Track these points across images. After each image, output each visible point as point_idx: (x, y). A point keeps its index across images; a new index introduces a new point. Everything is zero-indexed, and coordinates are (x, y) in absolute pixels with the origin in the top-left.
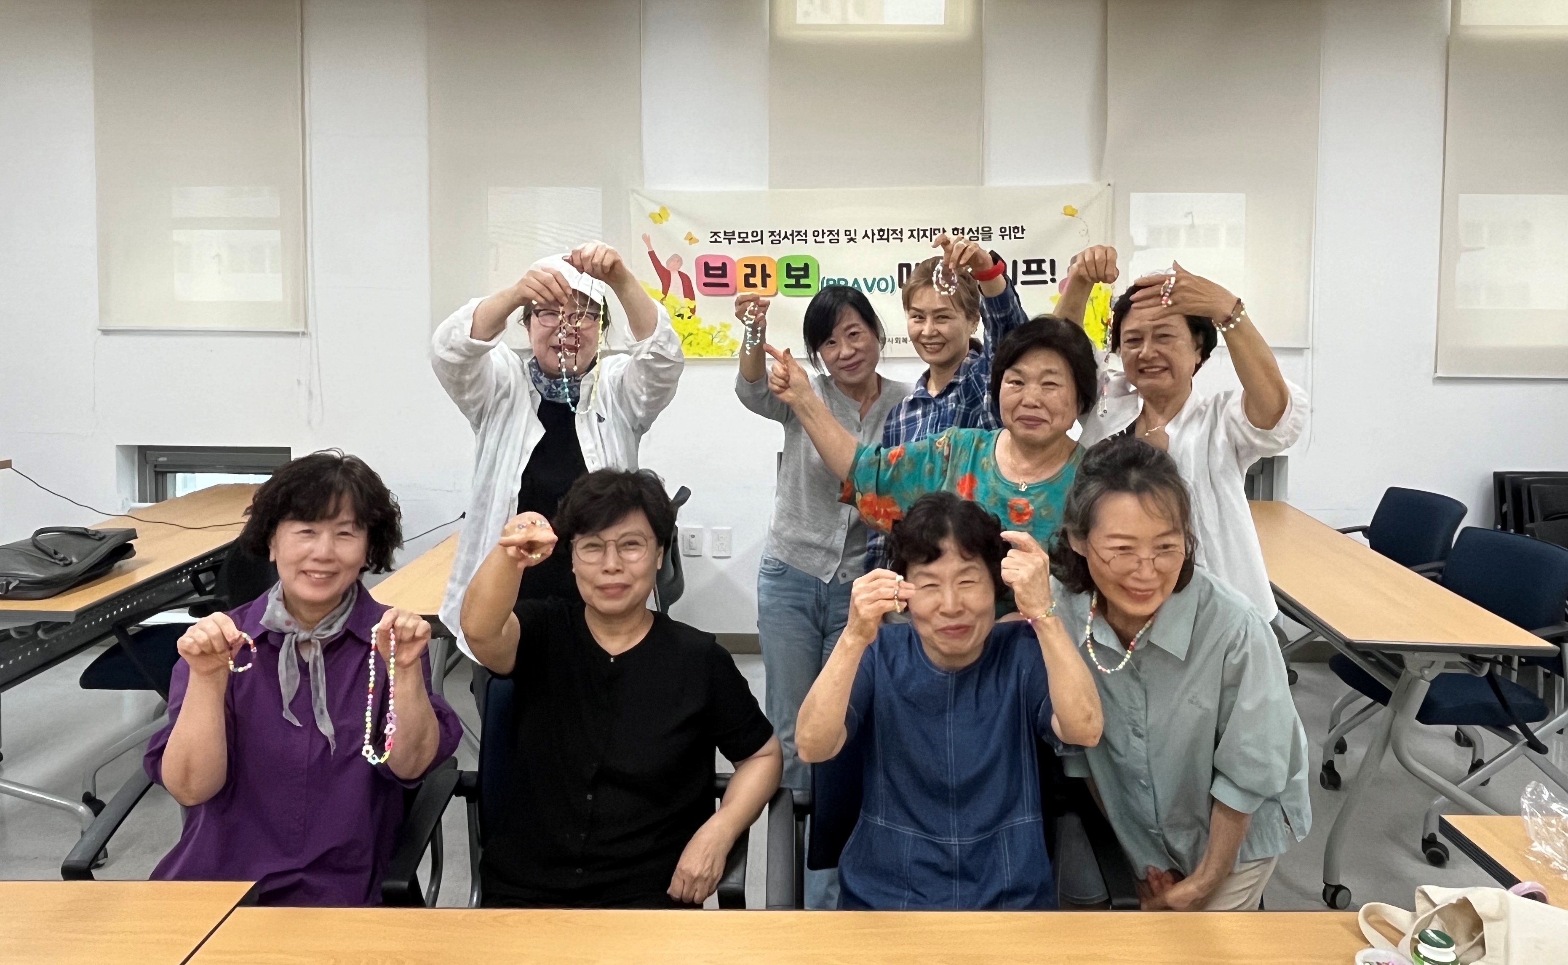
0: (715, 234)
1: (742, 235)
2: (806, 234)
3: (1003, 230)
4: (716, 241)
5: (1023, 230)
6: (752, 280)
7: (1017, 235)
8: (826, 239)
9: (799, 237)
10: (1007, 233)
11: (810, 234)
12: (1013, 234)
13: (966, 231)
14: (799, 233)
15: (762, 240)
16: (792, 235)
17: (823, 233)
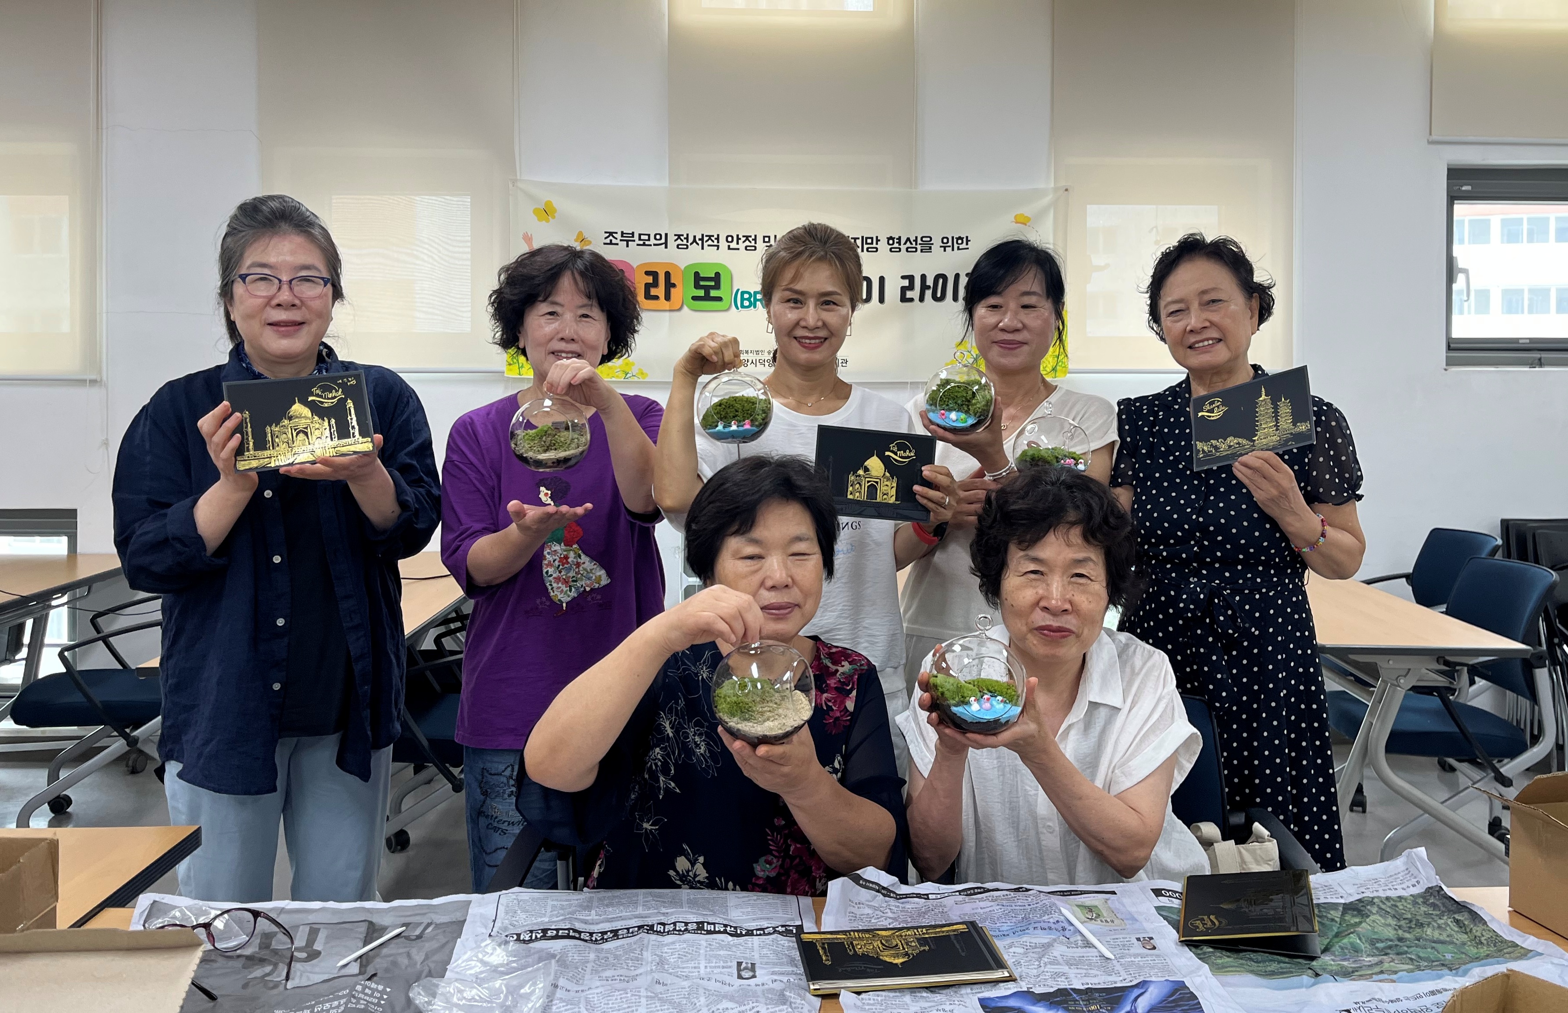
0: (611, 234)
1: (643, 237)
2: (718, 239)
3: (945, 241)
4: (611, 243)
5: (968, 241)
6: (653, 292)
7: (961, 247)
8: (742, 246)
9: (710, 242)
10: (950, 244)
11: (723, 239)
12: (956, 246)
13: (903, 241)
14: (710, 237)
15: (666, 243)
16: (702, 239)
17: (738, 239)
